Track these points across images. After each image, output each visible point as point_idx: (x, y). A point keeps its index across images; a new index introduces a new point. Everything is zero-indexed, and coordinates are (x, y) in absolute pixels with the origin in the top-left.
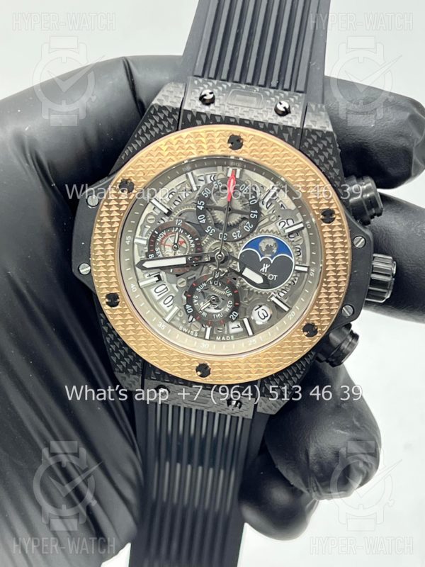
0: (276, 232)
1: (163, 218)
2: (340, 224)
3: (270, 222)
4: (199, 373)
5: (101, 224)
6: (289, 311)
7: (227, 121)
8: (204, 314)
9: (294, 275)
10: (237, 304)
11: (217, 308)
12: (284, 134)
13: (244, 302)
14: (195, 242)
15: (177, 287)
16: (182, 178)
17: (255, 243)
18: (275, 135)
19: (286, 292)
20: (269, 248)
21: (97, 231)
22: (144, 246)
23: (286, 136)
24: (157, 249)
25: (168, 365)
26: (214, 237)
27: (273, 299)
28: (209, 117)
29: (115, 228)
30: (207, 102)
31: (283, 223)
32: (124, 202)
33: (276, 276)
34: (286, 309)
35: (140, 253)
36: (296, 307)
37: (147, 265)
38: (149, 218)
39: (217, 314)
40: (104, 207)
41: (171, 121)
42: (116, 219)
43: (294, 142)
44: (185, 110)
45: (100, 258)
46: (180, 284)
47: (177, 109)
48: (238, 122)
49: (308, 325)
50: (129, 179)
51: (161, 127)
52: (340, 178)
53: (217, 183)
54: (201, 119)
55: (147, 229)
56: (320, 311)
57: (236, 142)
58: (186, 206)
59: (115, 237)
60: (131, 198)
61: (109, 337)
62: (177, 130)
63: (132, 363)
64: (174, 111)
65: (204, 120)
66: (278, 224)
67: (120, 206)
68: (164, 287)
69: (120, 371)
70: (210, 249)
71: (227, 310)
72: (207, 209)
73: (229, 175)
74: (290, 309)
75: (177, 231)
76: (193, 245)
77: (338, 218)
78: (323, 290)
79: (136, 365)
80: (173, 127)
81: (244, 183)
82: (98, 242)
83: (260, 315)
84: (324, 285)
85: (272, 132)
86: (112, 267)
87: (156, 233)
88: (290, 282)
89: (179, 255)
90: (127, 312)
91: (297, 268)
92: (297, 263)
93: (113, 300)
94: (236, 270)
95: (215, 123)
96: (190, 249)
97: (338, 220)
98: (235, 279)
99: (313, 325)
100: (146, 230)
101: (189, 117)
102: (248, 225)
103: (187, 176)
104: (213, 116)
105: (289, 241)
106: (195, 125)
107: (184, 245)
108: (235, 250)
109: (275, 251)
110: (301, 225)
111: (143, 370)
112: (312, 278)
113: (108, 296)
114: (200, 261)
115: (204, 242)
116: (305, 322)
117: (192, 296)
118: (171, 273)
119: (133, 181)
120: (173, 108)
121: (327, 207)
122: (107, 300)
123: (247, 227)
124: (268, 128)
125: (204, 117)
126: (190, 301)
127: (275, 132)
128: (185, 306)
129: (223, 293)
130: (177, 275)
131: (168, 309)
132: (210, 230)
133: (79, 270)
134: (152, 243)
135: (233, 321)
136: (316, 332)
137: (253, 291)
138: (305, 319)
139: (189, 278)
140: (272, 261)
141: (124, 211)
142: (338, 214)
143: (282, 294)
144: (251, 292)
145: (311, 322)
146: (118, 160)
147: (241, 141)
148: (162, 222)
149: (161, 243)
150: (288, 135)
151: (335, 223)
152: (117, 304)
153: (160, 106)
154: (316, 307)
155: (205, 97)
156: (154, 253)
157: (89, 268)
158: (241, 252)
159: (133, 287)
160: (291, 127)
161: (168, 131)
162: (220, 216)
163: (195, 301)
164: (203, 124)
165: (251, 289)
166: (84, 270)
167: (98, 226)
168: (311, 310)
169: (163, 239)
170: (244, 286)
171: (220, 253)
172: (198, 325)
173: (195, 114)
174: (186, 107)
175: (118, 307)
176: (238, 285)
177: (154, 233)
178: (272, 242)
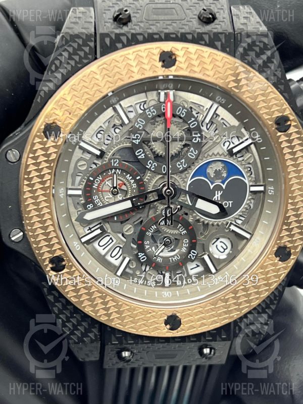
0: (223, 154)
1: (96, 161)
2: (297, 130)
3: (215, 144)
4: (168, 326)
5: (30, 179)
6: (251, 238)
7: (151, 38)
8: (159, 260)
9: (250, 197)
10: (193, 241)
11: (173, 250)
12: (216, 43)
13: (200, 238)
14: (136, 181)
15: (123, 235)
16: (109, 112)
17: (202, 171)
18: (206, 45)
19: (243, 219)
20: (218, 173)
21: (26, 189)
22: (79, 196)
23: (218, 44)
24: (95, 197)
25: (133, 325)
26: (157, 172)
27: (232, 227)
28: (130, 37)
29: (46, 181)
30: (124, 21)
31: (228, 143)
32: (52, 150)
33: (231, 202)
34: (248, 236)
35: (76, 205)
36: (259, 231)
37: (89, 216)
38: (79, 164)
39: (173, 256)
40: (29, 159)
41: (87, 49)
42: (46, 171)
43: (228, 49)
44: (102, 35)
45: (36, 219)
46: (126, 231)
47: (91, 35)
48: (163, 37)
49: (280, 248)
50: (54, 123)
51: (77, 58)
52: (283, 81)
53: (150, 111)
54: (120, 41)
55: (80, 178)
56: (290, 230)
57: (168, 59)
58: (119, 143)
59: (48, 192)
60: (59, 143)
61: (56, 306)
62: (96, 59)
63: (88, 331)
64: (88, 37)
65: (125, 41)
66: (222, 145)
67: (48, 156)
68: (108, 238)
69: (75, 343)
70: (154, 185)
71: (184, 250)
72: (143, 142)
73: (162, 99)
74: (252, 235)
75: (115, 173)
76: (134, 186)
77: (293, 124)
78: (290, 207)
79: (93, 332)
80: (90, 56)
81: (179, 105)
82: (30, 201)
83: (219, 249)
84: (290, 201)
85: (203, 43)
86: (51, 226)
87: (92, 179)
88: (246, 206)
89: (121, 199)
90: (77, 274)
91: (253, 189)
92: (251, 184)
93: (58, 264)
94: (187, 203)
95: (138, 42)
96: (132, 190)
97: (294, 126)
98: (186, 214)
99: (285, 247)
100: (78, 179)
101: (107, 41)
102: (192, 152)
103: (115, 109)
104: (134, 35)
105: (238, 161)
106: (116, 49)
107: (124, 187)
108: (181, 183)
109: (225, 175)
110: (250, 141)
111: (101, 336)
112: (271, 197)
113: (52, 261)
114: (145, 202)
115: (145, 180)
116: (276, 246)
117: (143, 242)
118: (116, 222)
119: (59, 123)
120: (86, 34)
121: (281, 114)
122: (50, 266)
123: (192, 153)
124: (197, 39)
125: (124, 39)
126: (141, 248)
127: (206, 42)
128: (137, 255)
129: (176, 232)
130: (122, 223)
131: (117, 263)
132: (151, 165)
133: (10, 238)
134: (88, 191)
135: (192, 261)
136: (289, 254)
137: (208, 224)
138: (276, 243)
139: (135, 223)
140: (224, 187)
141: (53, 160)
142: (293, 120)
143: (239, 222)
144: (206, 226)
145: (282, 245)
146: (33, 105)
147: (174, 57)
148: (94, 166)
149: (98, 190)
150: (220, 43)
151: (292, 130)
152: (63, 267)
153: (71, 36)
154: (285, 227)
155: (121, 16)
156: (92, 202)
157: (22, 234)
158: (189, 182)
159: (76, 245)
160: (221, 33)
161: (85, 61)
162: (158, 148)
163: (147, 247)
164: (124, 46)
165: (206, 222)
166: (17, 236)
167: (26, 182)
168: (281, 230)
169: (99, 185)
170: (198, 221)
171: (168, 188)
172: (153, 273)
173: (113, 37)
174: (101, 30)
175: (65, 270)
176: (191, 219)
177: (88, 180)
178: (219, 166)
